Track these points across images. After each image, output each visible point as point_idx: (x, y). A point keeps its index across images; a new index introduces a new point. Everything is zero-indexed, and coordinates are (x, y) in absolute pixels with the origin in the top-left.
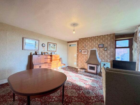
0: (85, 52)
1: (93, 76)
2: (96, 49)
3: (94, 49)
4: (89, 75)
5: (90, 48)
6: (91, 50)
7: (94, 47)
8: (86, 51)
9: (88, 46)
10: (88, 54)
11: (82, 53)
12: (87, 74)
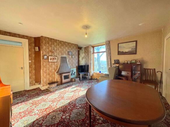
0: (54, 58)
1: (70, 85)
2: (66, 56)
3: (64, 56)
4: (66, 86)
5: (60, 54)
6: (61, 56)
7: (64, 54)
8: (56, 58)
9: (58, 51)
10: (58, 61)
11: (50, 61)
12: (64, 85)
